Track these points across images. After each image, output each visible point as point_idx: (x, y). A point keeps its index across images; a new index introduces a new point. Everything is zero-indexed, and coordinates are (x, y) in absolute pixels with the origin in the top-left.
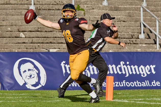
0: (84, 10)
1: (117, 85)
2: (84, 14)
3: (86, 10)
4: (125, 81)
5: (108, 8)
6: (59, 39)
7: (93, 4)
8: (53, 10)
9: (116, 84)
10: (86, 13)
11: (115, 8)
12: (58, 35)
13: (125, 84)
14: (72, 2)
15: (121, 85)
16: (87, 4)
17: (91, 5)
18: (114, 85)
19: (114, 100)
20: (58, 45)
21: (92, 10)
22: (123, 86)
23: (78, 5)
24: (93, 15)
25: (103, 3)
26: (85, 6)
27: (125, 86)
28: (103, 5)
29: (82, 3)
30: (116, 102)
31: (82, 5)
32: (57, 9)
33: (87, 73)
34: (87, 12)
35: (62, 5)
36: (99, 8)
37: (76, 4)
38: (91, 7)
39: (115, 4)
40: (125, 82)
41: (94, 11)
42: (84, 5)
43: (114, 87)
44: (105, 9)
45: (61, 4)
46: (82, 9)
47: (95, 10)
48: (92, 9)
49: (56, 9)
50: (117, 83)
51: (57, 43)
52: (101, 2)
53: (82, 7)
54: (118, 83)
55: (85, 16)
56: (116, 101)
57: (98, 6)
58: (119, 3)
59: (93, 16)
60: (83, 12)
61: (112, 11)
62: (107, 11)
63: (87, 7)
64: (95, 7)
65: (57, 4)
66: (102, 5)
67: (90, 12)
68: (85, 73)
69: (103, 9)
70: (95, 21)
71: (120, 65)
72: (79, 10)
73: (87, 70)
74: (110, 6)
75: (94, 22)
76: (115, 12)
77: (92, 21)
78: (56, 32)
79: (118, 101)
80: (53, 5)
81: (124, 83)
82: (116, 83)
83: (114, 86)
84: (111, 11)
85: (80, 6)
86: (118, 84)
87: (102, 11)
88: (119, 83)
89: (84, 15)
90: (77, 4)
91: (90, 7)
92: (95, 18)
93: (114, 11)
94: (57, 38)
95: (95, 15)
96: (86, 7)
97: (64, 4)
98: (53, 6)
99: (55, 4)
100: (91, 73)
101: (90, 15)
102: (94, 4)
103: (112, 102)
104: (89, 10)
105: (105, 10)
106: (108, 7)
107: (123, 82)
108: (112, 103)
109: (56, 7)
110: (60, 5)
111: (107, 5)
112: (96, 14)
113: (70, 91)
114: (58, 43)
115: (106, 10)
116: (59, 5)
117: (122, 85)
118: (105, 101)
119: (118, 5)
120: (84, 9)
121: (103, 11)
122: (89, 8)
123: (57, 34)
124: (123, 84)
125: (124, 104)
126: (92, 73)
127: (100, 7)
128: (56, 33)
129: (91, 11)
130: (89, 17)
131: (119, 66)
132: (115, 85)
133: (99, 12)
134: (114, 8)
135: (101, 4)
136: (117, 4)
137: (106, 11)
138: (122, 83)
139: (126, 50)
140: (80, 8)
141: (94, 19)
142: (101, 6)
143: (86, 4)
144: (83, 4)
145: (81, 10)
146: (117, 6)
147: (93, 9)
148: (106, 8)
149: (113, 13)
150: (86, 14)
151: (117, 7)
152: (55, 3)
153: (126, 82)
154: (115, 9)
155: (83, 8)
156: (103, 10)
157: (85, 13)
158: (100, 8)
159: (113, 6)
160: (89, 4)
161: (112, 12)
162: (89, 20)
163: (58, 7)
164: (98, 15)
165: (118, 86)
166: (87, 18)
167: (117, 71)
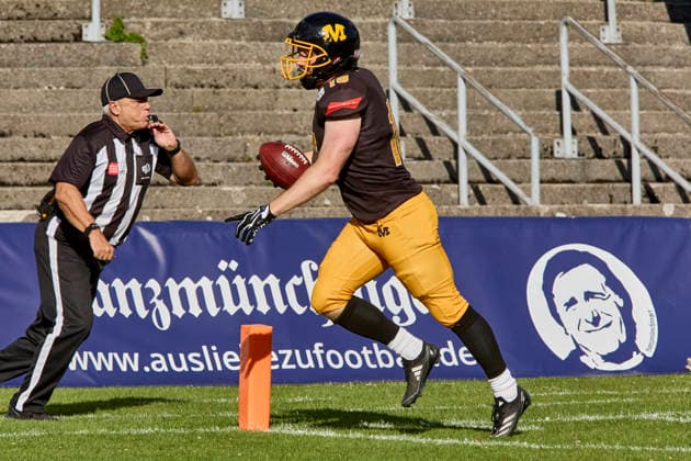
0: (141, 41)
1: (289, 363)
2: (144, 55)
3: (152, 39)
4: (321, 345)
5: (244, 28)
6: (34, 168)
7: (179, 11)
8: (11, 41)
9: (282, 358)
10: (152, 53)
11: (274, 30)
12: (33, 149)
13: (324, 356)
14: (90, 7)
15: (305, 361)
16: (156, 15)
17: (174, 20)
18: (273, 363)
19: (276, 430)
20: (34, 191)
21: (177, 37)
22: (313, 366)
23: (118, 20)
24: (182, 63)
25: (224, 9)
26: (148, 21)
27: (321, 366)
28: (223, 16)
29: (132, 8)
30: (284, 435)
31: (133, 19)
32: (25, 39)
33: (157, 311)
34: (154, 50)
35: (46, 22)
36: (205, 32)
37: (110, 14)
38: (174, 24)
39: (276, 13)
40: (320, 348)
41: (183, 41)
42: (142, 17)
43: (273, 371)
44: (233, 34)
45: (46, 16)
46: (131, 34)
47: (188, 40)
48: (176, 34)
49: (22, 37)
50: (289, 353)
51: (27, 185)
52: (216, 5)
53: (131, 26)
54: (293, 356)
55: (146, 66)
56: (285, 431)
57: (202, 24)
58: (292, 9)
59: (181, 66)
60: (137, 49)
61: (262, 41)
62: (243, 42)
63: (156, 25)
64: (188, 25)
65: (29, 14)
66: (220, 16)
67: (170, 46)
68: (150, 315)
69: (224, 36)
70: (188, 88)
71: (300, 274)
72: (121, 41)
73: (159, 298)
74: (255, 20)
75: (187, 90)
76: (277, 44)
77: (177, 87)
78: (25, 136)
79: (293, 432)
80: (9, 19)
81: (318, 352)
82: (284, 355)
83: (277, 367)
84: (259, 43)
85: (124, 21)
86: (293, 360)
87: (221, 42)
88: (297, 352)
89: (144, 63)
90: (113, 16)
91: (168, 25)
92: (188, 72)
93: (271, 44)
94: (29, 164)
95: (190, 62)
96: (152, 28)
97: (56, 14)
98: (8, 27)
99: (19, 19)
100: (174, 312)
101: (170, 63)
102: (186, 14)
103: (265, 436)
104: (162, 41)
105: (232, 38)
106: (247, 25)
107: (312, 349)
108: (265, 441)
109: (24, 30)
110: (40, 19)
111: (243, 16)
112: (194, 57)
113: (87, 390)
114: (33, 185)
115: (238, 38)
116: (37, 21)
117: (311, 364)
118: (236, 432)
119: (289, 17)
120: (143, 35)
121: (226, 42)
122: (164, 32)
123: (26, 144)
124: (314, 356)
125: (319, 443)
126: (179, 311)
127: (211, 27)
128: (22, 139)
129: (173, 42)
130: (166, 69)
131: (296, 280)
132: (280, 361)
133: (204, 47)
134: (270, 28)
135: (214, 15)
136: (283, 12)
137: (237, 43)
138: (308, 352)
139: (327, 209)
140: (127, 33)
141: (187, 76)
142: (215, 19)
143: (150, 14)
144: (136, 15)
145: (130, 40)
146: (284, 20)
147: (181, 33)
148: (239, 30)
149: (266, 49)
150: (151, 57)
151: (285, 23)
152: (20, 13)
153: (326, 349)
154: (276, 34)
155: (137, 31)
156: (224, 39)
157: (148, 51)
158: (209, 31)
159: (266, 21)
160: (163, 14)
161: (262, 45)
162: (166, 82)
163: (32, 30)
164: (202, 62)
165: (293, 367)
166: (156, 75)
167: (286, 301)
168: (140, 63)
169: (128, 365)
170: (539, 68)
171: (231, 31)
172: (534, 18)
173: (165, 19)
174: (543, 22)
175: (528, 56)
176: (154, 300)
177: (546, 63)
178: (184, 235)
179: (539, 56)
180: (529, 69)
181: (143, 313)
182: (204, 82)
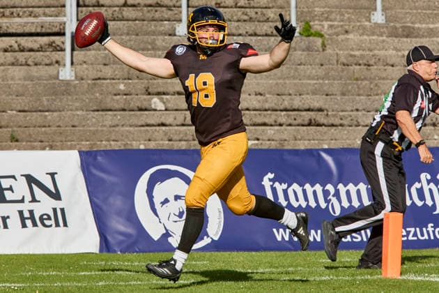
0: (321, 36)
1: (413, 236)
2: (324, 45)
3: (328, 35)
4: (432, 225)
5: (385, 30)
6: (255, 115)
7: (345, 18)
8: (240, 35)
9: (408, 233)
10: (328, 44)
11: (404, 31)
12: (254, 103)
13: (434, 232)
14: (290, 15)
15: (422, 235)
16: (331, 21)
17: (342, 23)
18: (403, 236)
19: (404, 277)
20: (255, 130)
21: (344, 34)
22: (427, 238)
23: (307, 23)
24: (347, 50)
25: (372, 17)
26: (326, 24)
27: (432, 238)
28: (372, 21)
29: (316, 16)
30: (409, 281)
31: (317, 22)
32: (249, 33)
33: (332, 204)
34: (330, 42)
35: (261, 24)
36: (361, 31)
37: (302, 19)
38: (342, 26)
39: (404, 21)
40: (432, 227)
41: (348, 37)
42: (322, 21)
43: (403, 241)
44: (378, 33)
45: (261, 19)
46: (316, 32)
47: (351, 36)
48: (343, 32)
49: (247, 33)
50: (413, 230)
51: (251, 125)
52: (367, 15)
53: (315, 27)
54: (415, 232)
55: (325, 52)
56: (410, 278)
57: (360, 26)
58: (414, 18)
59: (346, 52)
60: (319, 41)
61: (396, 37)
62: (385, 38)
63: (331, 26)
64: (351, 27)
65: (251, 18)
66: (370, 21)
67: (340, 40)
68: (327, 207)
69: (373, 34)
70: (351, 65)
71: (420, 181)
72: (309, 36)
73: (333, 196)
74: (392, 24)
75: (350, 67)
76: (405, 39)
77: (344, 65)
78: (250, 95)
79: (415, 278)
80: (238, 21)
81: (430, 229)
82: (410, 232)
83: (405, 238)
84: (394, 39)
85: (311, 23)
86: (415, 234)
87: (371, 37)
88: (418, 229)
89: (324, 50)
90: (304, 21)
91: (338, 26)
92: (351, 56)
93: (401, 39)
94: (252, 112)
95: (352, 49)
96: (328, 28)
97: (268, 19)
98: (238, 26)
99: (245, 21)
100: (342, 205)
101: (340, 50)
102: (349, 20)
103: (398, 281)
104: (335, 36)
105: (378, 35)
106: (387, 27)
107: (427, 227)
108: (398, 284)
109: (248, 28)
110: (259, 21)
111: (384, 22)
112: (354, 47)
113: (288, 253)
114: (254, 125)
115: (382, 36)
116: (256, 23)
117: (426, 237)
118: (380, 279)
119: (412, 23)
120: (323, 33)
121: (374, 37)
122: (336, 30)
123: (250, 100)
124: (428, 232)
125: (430, 285)
126: (346, 204)
127: (364, 28)
128: (248, 96)
129: (341, 37)
130: (337, 54)
131: (417, 185)
132: (407, 235)
133: (361, 41)
134: (400, 30)
135: (367, 21)
136: (408, 20)
137: (381, 38)
138: (424, 229)
139: (436, 141)
140: (312, 31)
141: (350, 58)
142: (367, 23)
143: (327, 19)
144: (319, 20)
145: (315, 36)
146: (409, 25)
147: (347, 32)
148: (382, 30)
149: (398, 42)
150: (328, 46)
151: (409, 27)
152: (246, 18)
153: (435, 227)
154: (405, 33)
155: (319, 30)
156: (373, 35)
157: (326, 42)
158: (364, 30)
159: (398, 25)
160: (335, 20)
161: (396, 40)
162: (337, 61)
163: (253, 28)
164: (359, 50)
165: (416, 238)
166: (331, 58)
167: (411, 198)
168: (321, 50)
169: (314, 238)
171: (377, 31)
173: (336, 23)
176: (330, 197)
178: (349, 157)
181: (323, 205)
182: (361, 62)
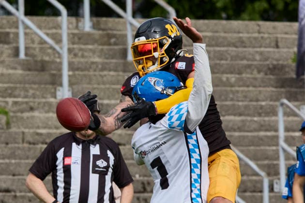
170: (262, 134)
172: (257, 100)
174: (263, 103)
175: (255, 126)
177: (267, 130)
179: (262, 126)
180: (256, 134)
